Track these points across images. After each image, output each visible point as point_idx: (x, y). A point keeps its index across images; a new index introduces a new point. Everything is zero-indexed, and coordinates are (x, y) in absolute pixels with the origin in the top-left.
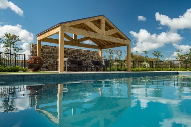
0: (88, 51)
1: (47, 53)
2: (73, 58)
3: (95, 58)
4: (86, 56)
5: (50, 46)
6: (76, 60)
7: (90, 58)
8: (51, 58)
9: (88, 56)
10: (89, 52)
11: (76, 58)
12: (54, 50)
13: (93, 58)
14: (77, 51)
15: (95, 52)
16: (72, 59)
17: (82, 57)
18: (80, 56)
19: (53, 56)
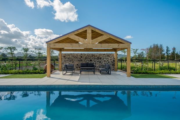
0: (103, 55)
1: (68, 59)
2: (89, 61)
3: (111, 59)
4: (101, 58)
5: (70, 54)
6: (91, 62)
7: (105, 60)
8: (71, 62)
9: (103, 58)
10: (105, 55)
11: (91, 61)
12: (73, 56)
13: (109, 60)
14: (92, 55)
15: (111, 54)
16: (87, 62)
17: (97, 59)
18: (95, 59)
19: (73, 60)
